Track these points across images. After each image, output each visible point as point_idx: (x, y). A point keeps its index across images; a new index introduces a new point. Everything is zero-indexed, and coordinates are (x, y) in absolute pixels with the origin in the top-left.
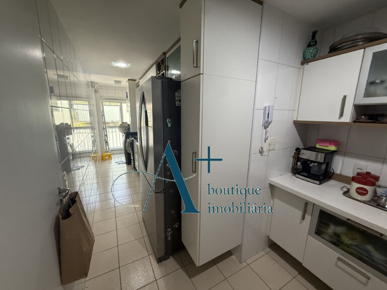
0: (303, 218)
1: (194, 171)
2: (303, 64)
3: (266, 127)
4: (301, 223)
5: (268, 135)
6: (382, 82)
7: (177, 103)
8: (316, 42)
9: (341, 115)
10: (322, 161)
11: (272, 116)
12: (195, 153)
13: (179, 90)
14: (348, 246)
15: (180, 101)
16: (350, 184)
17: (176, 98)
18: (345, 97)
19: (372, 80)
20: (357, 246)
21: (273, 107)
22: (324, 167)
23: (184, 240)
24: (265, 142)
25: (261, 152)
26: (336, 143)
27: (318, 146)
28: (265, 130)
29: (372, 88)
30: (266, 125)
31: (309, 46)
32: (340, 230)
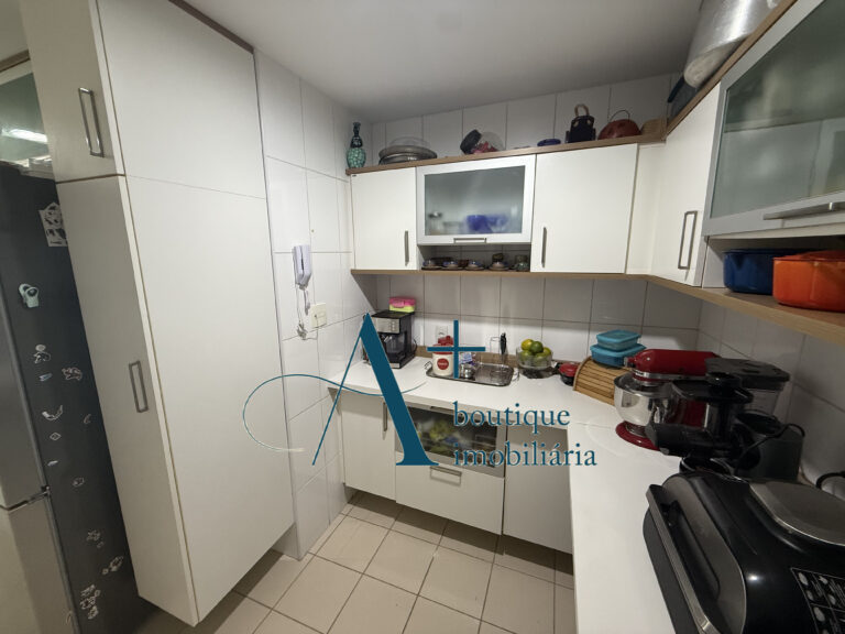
0: (385, 429)
1: (142, 406)
2: (348, 173)
3: (303, 286)
4: (384, 438)
5: (310, 299)
6: (440, 215)
7: (52, 240)
8: (360, 140)
9: (407, 260)
10: (398, 332)
11: (310, 265)
12: (138, 363)
13: (53, 204)
14: (439, 444)
15: (62, 233)
16: (431, 357)
17: (47, 227)
18: (407, 233)
19: (429, 212)
20: (446, 439)
21: (309, 248)
22: (402, 339)
23: (147, 590)
24: (307, 313)
25: (302, 334)
26: (412, 301)
27: (392, 309)
28: (301, 292)
29: (433, 222)
30: (303, 282)
31: (353, 146)
32: (428, 425)
